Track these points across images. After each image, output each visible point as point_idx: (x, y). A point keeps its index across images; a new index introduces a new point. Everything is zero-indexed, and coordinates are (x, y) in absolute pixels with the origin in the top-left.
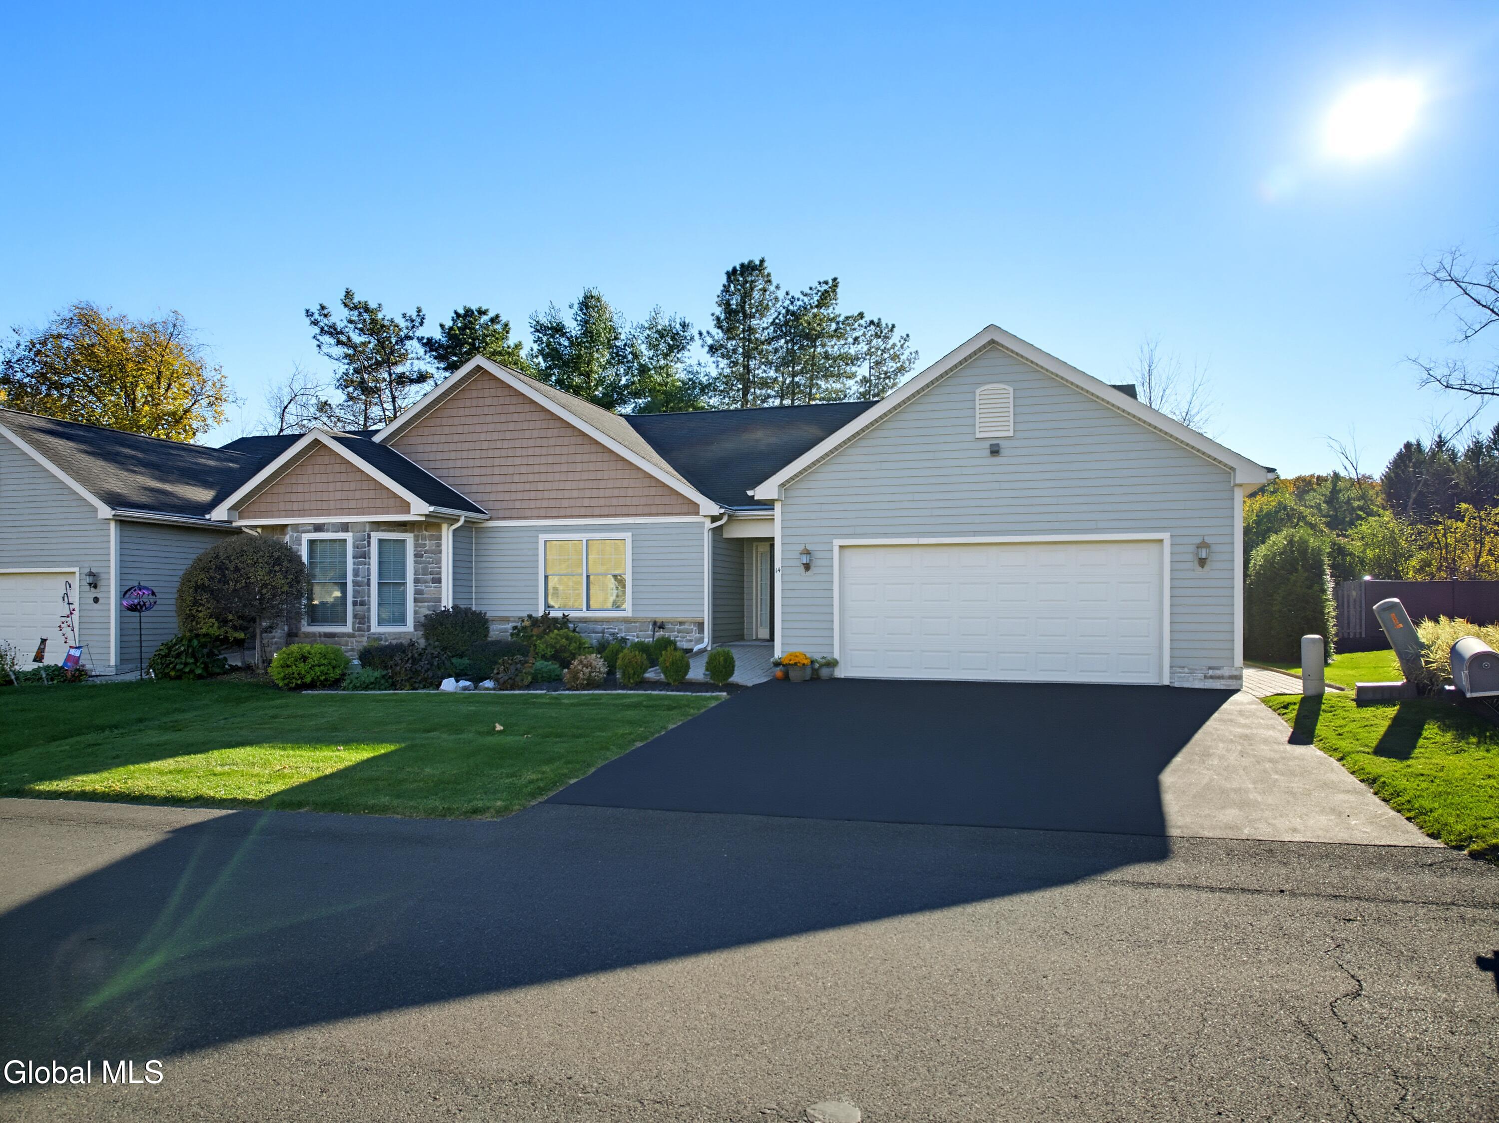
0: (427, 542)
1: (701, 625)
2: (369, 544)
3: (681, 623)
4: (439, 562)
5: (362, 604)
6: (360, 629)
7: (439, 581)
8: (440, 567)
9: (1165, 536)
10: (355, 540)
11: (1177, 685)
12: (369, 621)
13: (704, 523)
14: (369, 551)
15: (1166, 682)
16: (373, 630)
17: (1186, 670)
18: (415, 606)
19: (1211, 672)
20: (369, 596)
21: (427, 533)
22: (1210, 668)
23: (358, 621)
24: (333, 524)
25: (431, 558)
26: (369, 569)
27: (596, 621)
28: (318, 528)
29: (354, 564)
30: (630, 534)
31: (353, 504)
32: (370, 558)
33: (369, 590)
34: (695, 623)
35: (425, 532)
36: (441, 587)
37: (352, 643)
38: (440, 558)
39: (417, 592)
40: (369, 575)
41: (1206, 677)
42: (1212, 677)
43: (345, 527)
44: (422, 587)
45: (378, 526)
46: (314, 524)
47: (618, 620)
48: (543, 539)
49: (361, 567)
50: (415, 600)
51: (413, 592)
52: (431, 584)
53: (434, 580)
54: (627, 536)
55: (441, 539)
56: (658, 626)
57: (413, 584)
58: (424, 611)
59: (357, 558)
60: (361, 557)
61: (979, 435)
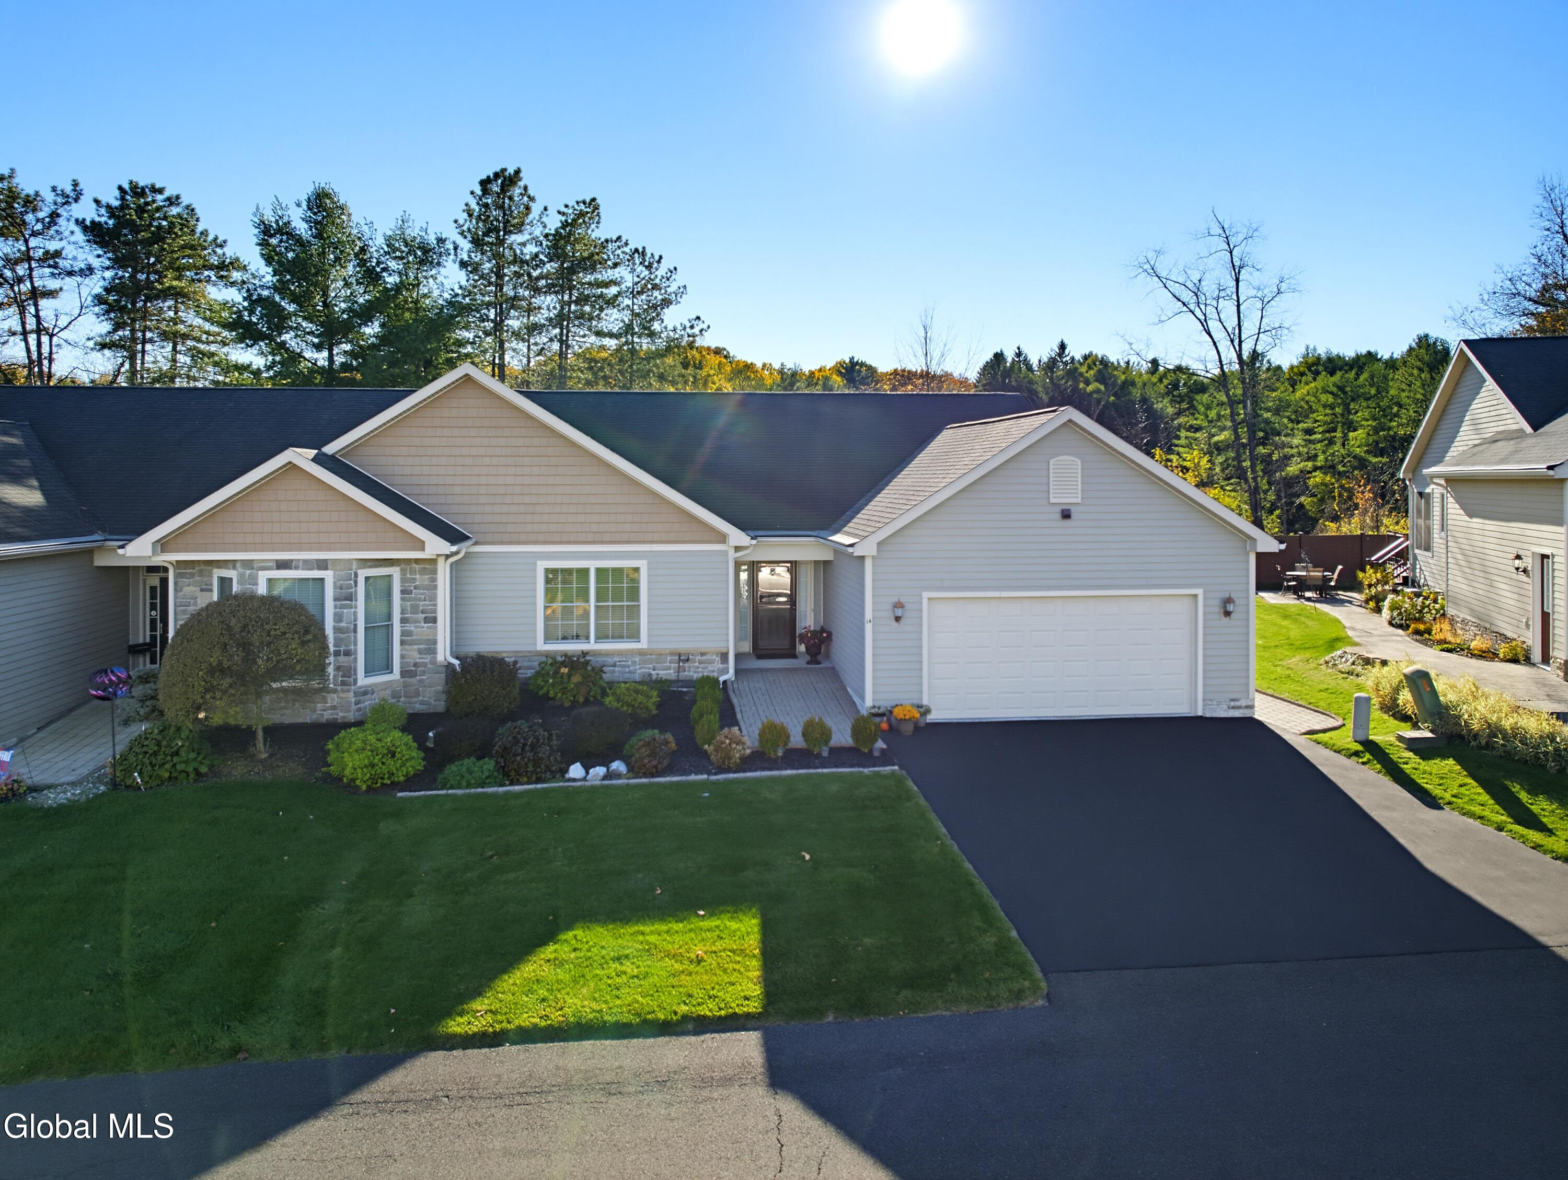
0: (418, 576)
1: (724, 656)
2: (356, 586)
3: (702, 654)
4: (434, 598)
5: (347, 653)
6: (343, 683)
7: (434, 620)
8: (435, 605)
9: (1199, 592)
10: (337, 580)
11: (1207, 715)
12: (356, 674)
13: (726, 552)
14: (355, 591)
15: (1200, 714)
16: (360, 683)
17: (1215, 702)
18: (402, 650)
19: (1232, 703)
20: (356, 644)
21: (416, 569)
22: (1233, 701)
23: (341, 673)
24: (305, 561)
25: (423, 594)
26: (355, 614)
27: (607, 654)
28: (283, 565)
29: (336, 607)
30: (645, 562)
31: (334, 538)
32: (356, 600)
33: (356, 637)
34: (717, 654)
35: (414, 568)
36: (436, 627)
37: (333, 699)
38: (436, 594)
39: (404, 633)
40: (355, 620)
41: (1229, 708)
42: (1233, 708)
43: (323, 565)
44: (410, 627)
45: (366, 563)
46: (276, 561)
47: (632, 652)
48: (542, 565)
49: (345, 611)
50: (402, 643)
51: (399, 634)
52: (423, 624)
53: (426, 620)
54: (642, 564)
55: (436, 574)
56: (683, 658)
57: (399, 625)
58: (414, 655)
59: (340, 600)
60: (345, 600)
61: (1052, 501)
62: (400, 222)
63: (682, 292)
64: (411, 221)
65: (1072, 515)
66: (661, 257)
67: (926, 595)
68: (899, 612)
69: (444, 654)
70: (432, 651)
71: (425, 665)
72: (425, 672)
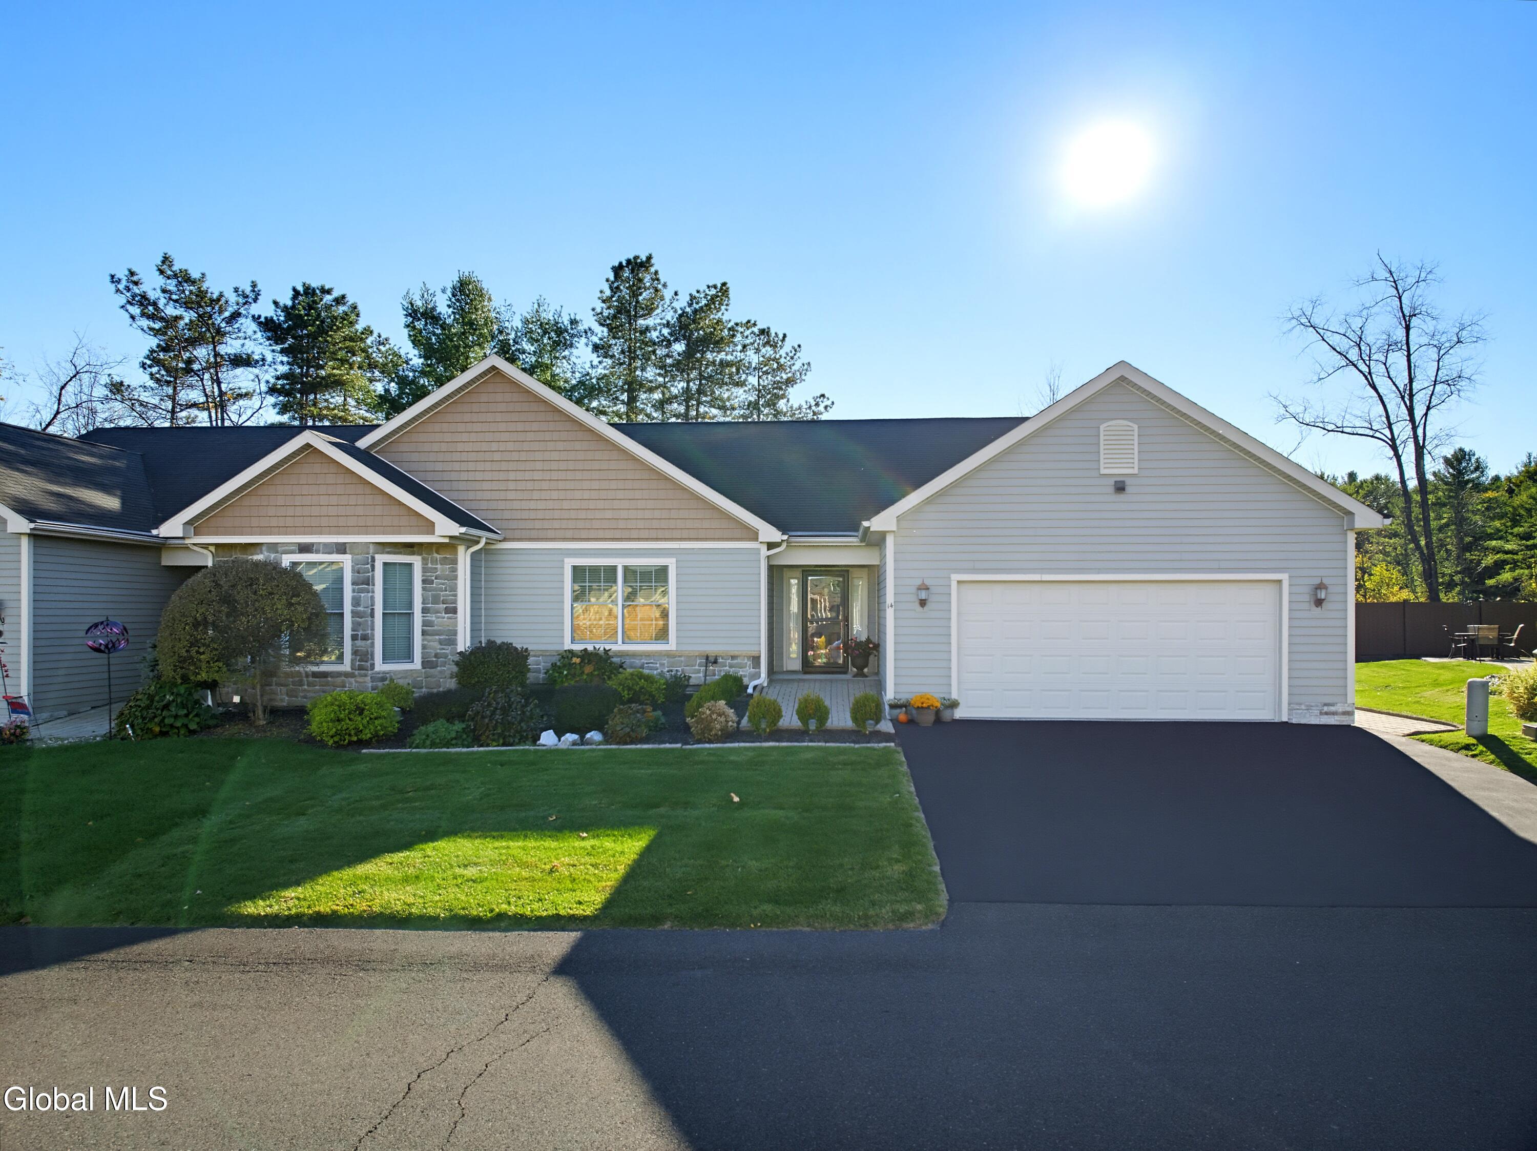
0: (439, 566)
1: (756, 660)
2: (373, 570)
3: (733, 657)
4: (454, 589)
5: (365, 638)
6: (361, 668)
7: (454, 611)
8: (456, 595)
9: (1284, 577)
10: (355, 563)
11: (1294, 721)
12: (373, 659)
13: (759, 550)
14: (373, 576)
15: (1285, 719)
16: (377, 668)
17: (1303, 707)
18: (423, 640)
19: (1326, 709)
20: (373, 629)
21: (438, 556)
22: (1326, 705)
23: (358, 658)
24: (325, 545)
25: (443, 584)
26: (372, 598)
27: (634, 655)
28: (305, 548)
29: (354, 591)
30: (674, 560)
31: (352, 521)
32: (374, 585)
33: (373, 622)
34: (749, 657)
35: (435, 555)
36: (456, 618)
37: (351, 683)
38: (456, 584)
39: (425, 623)
40: (373, 605)
41: (1321, 713)
42: (1327, 714)
43: (341, 549)
44: (432, 617)
45: (384, 547)
46: (299, 544)
47: (660, 654)
48: (570, 562)
49: (362, 595)
50: (424, 633)
51: (420, 624)
52: (443, 615)
53: (447, 610)
54: (671, 562)
55: (456, 564)
56: (711, 660)
57: (421, 615)
58: (435, 645)
59: (357, 584)
60: (363, 584)
61: (1103, 471)
62: (536, 306)
63: (807, 370)
64: (546, 305)
65: (1127, 488)
66: (785, 336)
67: (955, 577)
68: (924, 596)
69: (463, 642)
70: (452, 642)
71: (446, 656)
72: (446, 662)
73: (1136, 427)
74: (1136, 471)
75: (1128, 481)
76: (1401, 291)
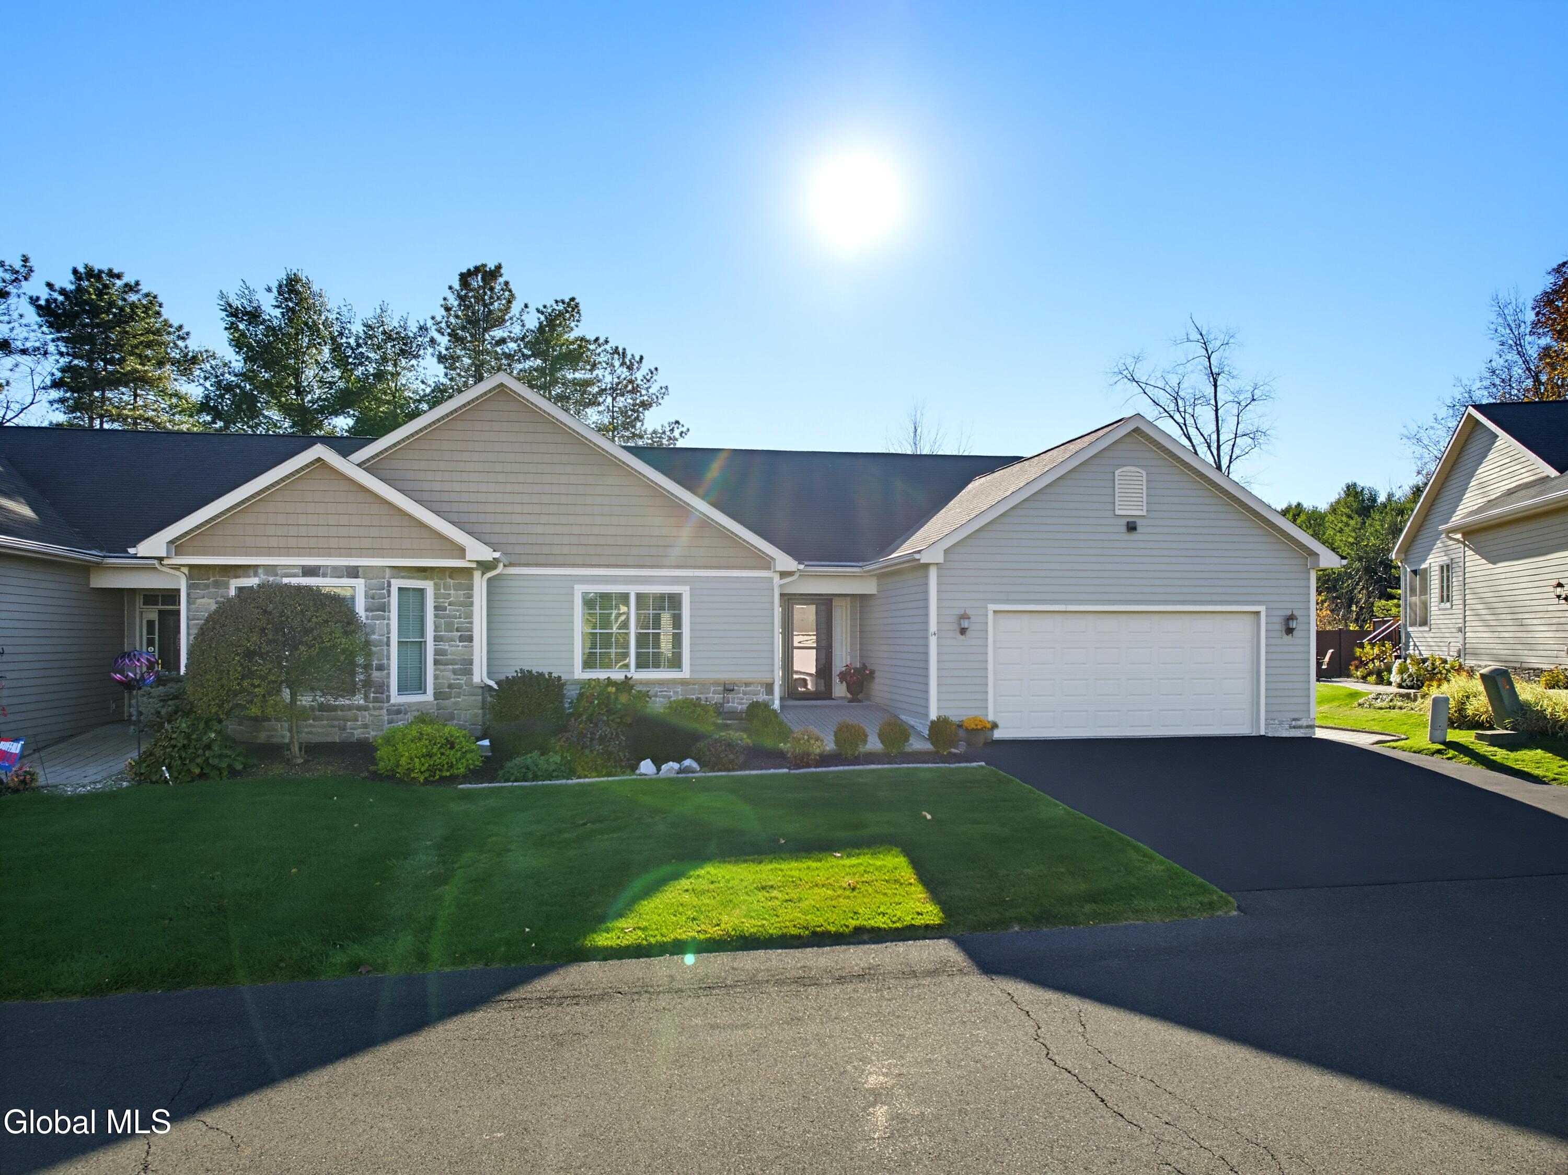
0: (452, 592)
1: (769, 688)
2: (389, 596)
3: (747, 685)
4: (470, 616)
5: (379, 668)
6: (374, 700)
7: (470, 639)
8: (471, 623)
9: (1262, 609)
10: (368, 588)
11: (1270, 735)
12: (389, 691)
13: (772, 579)
14: (389, 601)
15: (1263, 733)
16: (393, 701)
17: (1276, 722)
18: (435, 670)
19: (1294, 723)
20: (389, 659)
21: (452, 581)
22: (1294, 720)
24: (335, 568)
25: (457, 611)
26: (388, 625)
27: (648, 683)
28: (310, 571)
29: (369, 618)
30: (688, 588)
31: (366, 543)
32: (389, 612)
33: (388, 651)
34: (762, 684)
35: (449, 580)
36: (472, 646)
37: (364, 717)
38: (472, 611)
39: (437, 652)
40: (389, 633)
41: (1290, 727)
42: (1295, 727)
43: (353, 572)
44: (445, 646)
45: (399, 571)
46: (303, 567)
47: (674, 682)
48: (579, 590)
49: (378, 622)
50: (436, 662)
51: (432, 653)
52: (458, 643)
53: (461, 639)
54: (684, 591)
55: (472, 590)
56: (728, 689)
57: (433, 643)
58: (448, 675)
59: (372, 611)
60: (378, 610)
61: (1118, 512)
62: (379, 311)
63: (664, 394)
64: (390, 311)
65: (1138, 528)
66: (641, 358)
67: (992, 607)
68: (965, 624)
69: (480, 675)
70: (469, 672)
71: (459, 687)
72: (460, 693)
73: (1144, 473)
74: (1144, 513)
75: (1139, 522)
76: (1210, 353)
